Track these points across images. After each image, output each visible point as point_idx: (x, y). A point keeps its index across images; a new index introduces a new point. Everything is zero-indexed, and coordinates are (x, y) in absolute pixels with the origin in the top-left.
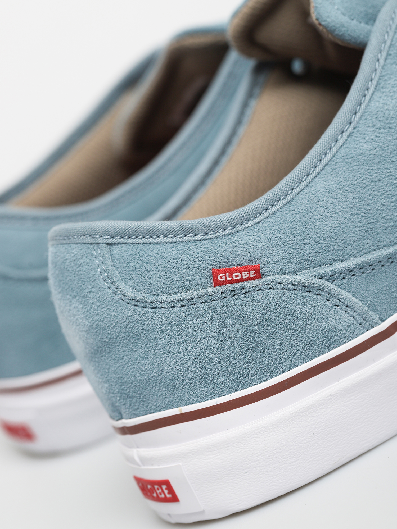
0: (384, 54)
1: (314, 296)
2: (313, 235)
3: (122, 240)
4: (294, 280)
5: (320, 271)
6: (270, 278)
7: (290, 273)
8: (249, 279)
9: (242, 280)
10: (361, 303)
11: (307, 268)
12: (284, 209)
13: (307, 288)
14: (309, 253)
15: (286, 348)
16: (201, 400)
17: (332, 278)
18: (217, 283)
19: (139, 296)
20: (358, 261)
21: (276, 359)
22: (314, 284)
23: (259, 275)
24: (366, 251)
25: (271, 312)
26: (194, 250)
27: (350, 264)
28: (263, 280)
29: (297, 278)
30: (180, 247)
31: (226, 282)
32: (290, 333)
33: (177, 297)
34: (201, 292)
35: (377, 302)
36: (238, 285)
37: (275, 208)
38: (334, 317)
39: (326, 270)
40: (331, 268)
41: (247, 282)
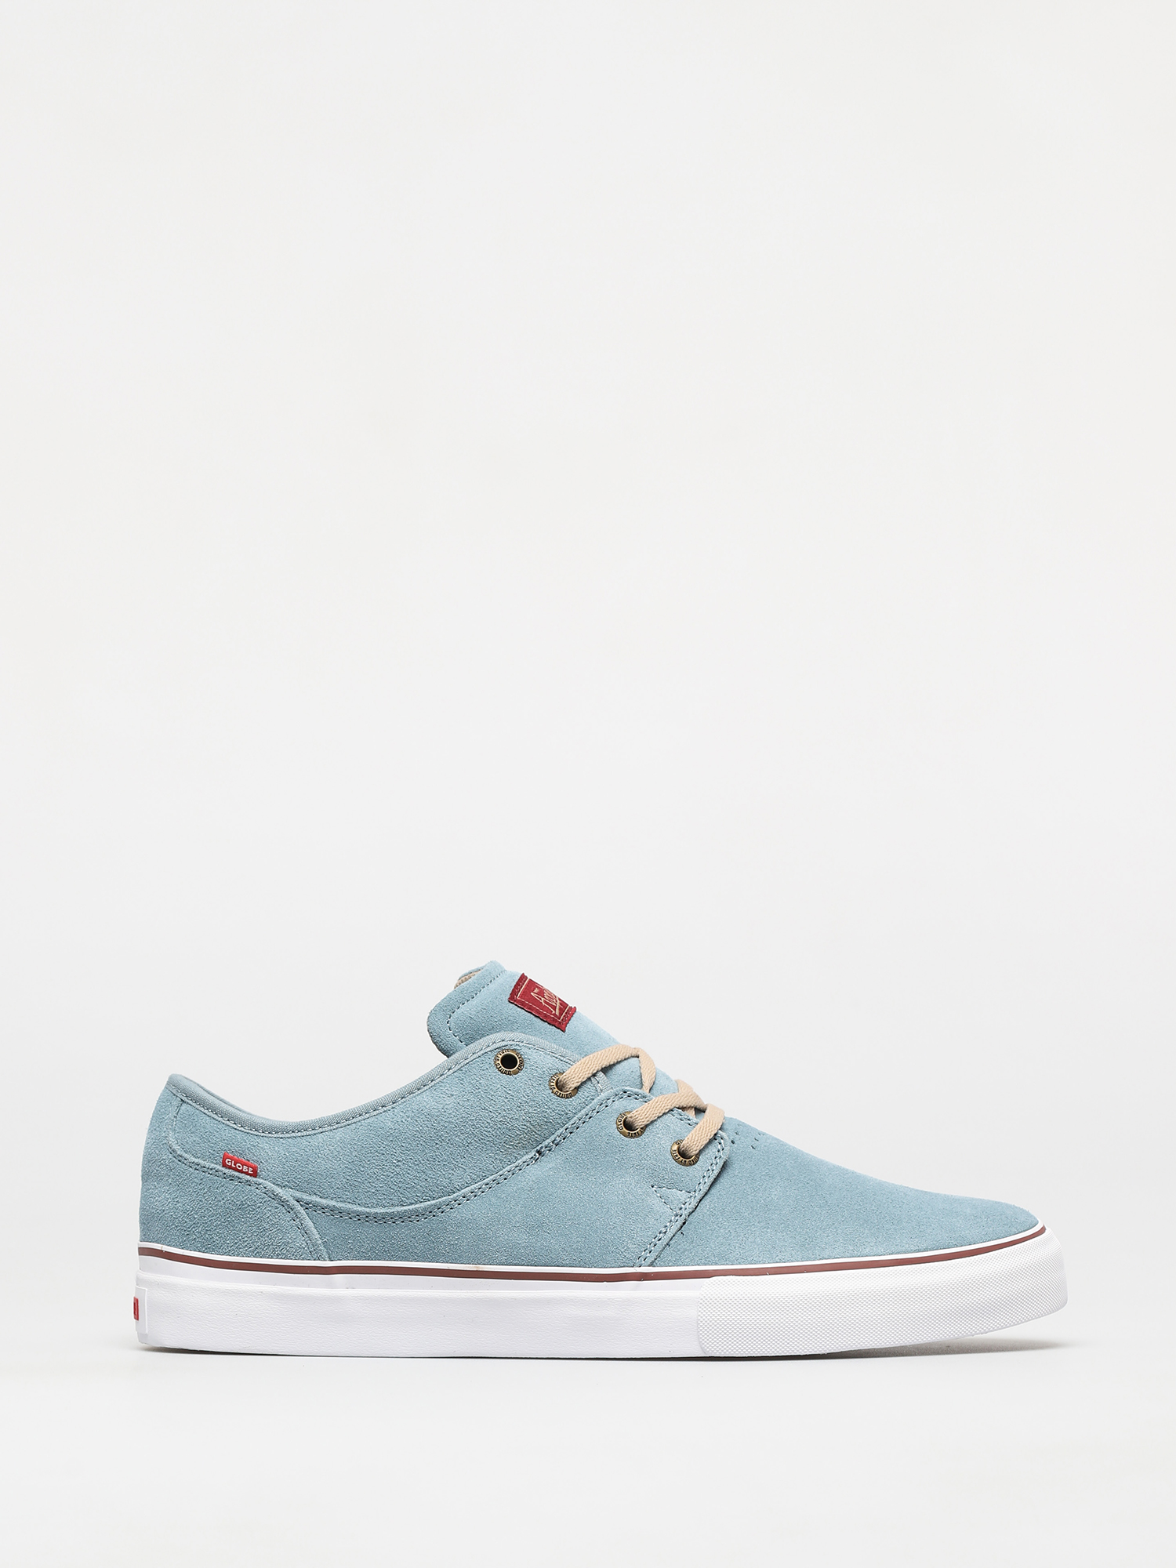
0: (457, 1067)
1: (284, 1211)
2: (310, 1167)
3: (190, 1102)
4: (275, 1190)
5: (299, 1195)
6: (261, 1181)
7: (278, 1185)
8: (247, 1173)
9: (241, 1172)
10: (318, 1236)
11: (292, 1188)
12: (304, 1138)
13: (283, 1203)
14: (300, 1178)
15: (246, 1239)
16: (176, 1246)
17: (307, 1205)
18: (224, 1165)
19: (175, 1147)
20: (332, 1203)
21: (236, 1243)
22: (287, 1201)
23: (255, 1174)
24: (342, 1200)
25: (249, 1206)
26: (227, 1134)
27: (324, 1202)
28: (255, 1179)
29: (278, 1190)
30: (220, 1126)
31: (230, 1167)
32: (255, 1229)
33: (196, 1160)
34: (212, 1165)
35: (332, 1243)
36: (236, 1174)
37: (300, 1134)
38: (292, 1235)
39: (304, 1197)
40: (307, 1198)
41: (243, 1175)
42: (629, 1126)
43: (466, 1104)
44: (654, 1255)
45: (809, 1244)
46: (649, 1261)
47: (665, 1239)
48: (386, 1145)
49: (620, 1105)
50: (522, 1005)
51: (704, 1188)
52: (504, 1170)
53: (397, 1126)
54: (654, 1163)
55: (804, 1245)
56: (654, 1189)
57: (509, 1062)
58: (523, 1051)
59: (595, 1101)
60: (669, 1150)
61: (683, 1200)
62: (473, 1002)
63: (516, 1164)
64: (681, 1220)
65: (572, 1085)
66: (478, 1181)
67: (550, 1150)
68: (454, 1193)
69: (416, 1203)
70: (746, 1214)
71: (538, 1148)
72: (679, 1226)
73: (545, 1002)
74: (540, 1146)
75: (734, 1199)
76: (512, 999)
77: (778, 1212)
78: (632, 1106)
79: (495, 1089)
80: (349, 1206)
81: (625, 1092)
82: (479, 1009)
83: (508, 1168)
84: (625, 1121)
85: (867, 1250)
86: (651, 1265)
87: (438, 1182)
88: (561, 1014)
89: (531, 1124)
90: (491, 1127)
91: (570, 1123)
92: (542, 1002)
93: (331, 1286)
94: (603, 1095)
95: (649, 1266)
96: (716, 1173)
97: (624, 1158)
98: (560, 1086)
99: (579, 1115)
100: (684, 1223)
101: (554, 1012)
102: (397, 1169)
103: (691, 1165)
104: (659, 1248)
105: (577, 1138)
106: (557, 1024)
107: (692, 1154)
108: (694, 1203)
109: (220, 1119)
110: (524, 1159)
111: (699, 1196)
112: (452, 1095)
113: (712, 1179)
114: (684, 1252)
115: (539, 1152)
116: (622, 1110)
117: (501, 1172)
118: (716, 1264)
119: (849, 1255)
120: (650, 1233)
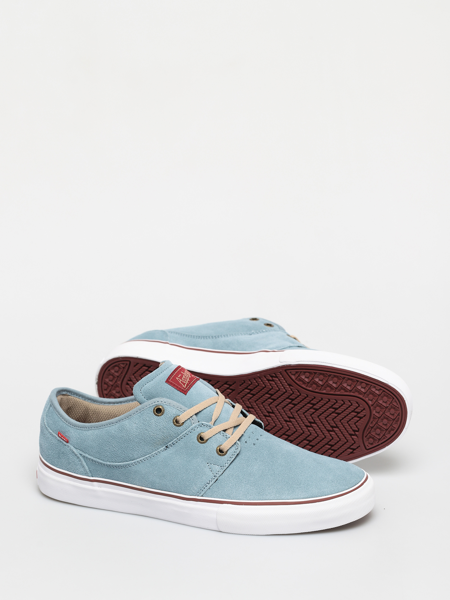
1: (76, 458)
2: (85, 443)
3: (53, 407)
4: (73, 449)
5: (81, 453)
6: (69, 445)
7: (75, 448)
9: (63, 440)
10: (87, 468)
11: (79, 450)
13: (76, 455)
14: (82, 446)
16: (45, 460)
17: (84, 457)
18: (59, 436)
20: (92, 458)
23: (67, 442)
25: (65, 453)
27: (89, 457)
28: (67, 444)
29: (75, 450)
30: (60, 420)
33: (51, 431)
34: (55, 435)
35: (92, 471)
36: (62, 440)
37: (84, 429)
38: (78, 467)
39: (83, 454)
40: (84, 454)
41: (64, 441)
42: (202, 439)
43: (140, 427)
44: (203, 492)
45: (262, 493)
46: (201, 494)
47: (209, 486)
48: (111, 439)
49: (199, 430)
50: (171, 384)
51: (227, 465)
52: (153, 453)
53: (115, 433)
54: (209, 454)
55: (260, 493)
56: (208, 464)
57: (159, 411)
58: (165, 406)
59: (190, 428)
60: (216, 449)
61: (218, 470)
62: (152, 382)
63: (158, 451)
64: (216, 479)
65: (181, 422)
66: (143, 456)
67: (171, 446)
68: (134, 460)
69: (121, 462)
70: (241, 477)
71: (166, 445)
72: (214, 481)
73: (181, 382)
74: (168, 444)
75: (238, 470)
76: (167, 381)
77: (254, 477)
78: (204, 430)
79: (152, 422)
80: (98, 460)
81: (202, 424)
82: (153, 386)
83: (154, 452)
84: (200, 436)
85: (284, 497)
86: (202, 496)
87: (129, 456)
88: (186, 387)
89: (164, 437)
90: (149, 437)
91: (179, 437)
92: (180, 382)
93: (93, 485)
94: (194, 425)
95: (201, 496)
96: (233, 459)
97: (198, 451)
98: (177, 422)
99: (182, 434)
100: (217, 480)
101: (184, 386)
102: (115, 449)
103: (223, 456)
104: (205, 490)
105: (181, 443)
106: (183, 392)
107: (224, 451)
108: (222, 471)
109: (60, 417)
110: (161, 449)
111: (225, 468)
112: (136, 423)
113: (231, 462)
114: (215, 492)
115: (167, 447)
116: (200, 432)
117: (152, 454)
118: (225, 499)
119: (276, 499)
120: (203, 483)
